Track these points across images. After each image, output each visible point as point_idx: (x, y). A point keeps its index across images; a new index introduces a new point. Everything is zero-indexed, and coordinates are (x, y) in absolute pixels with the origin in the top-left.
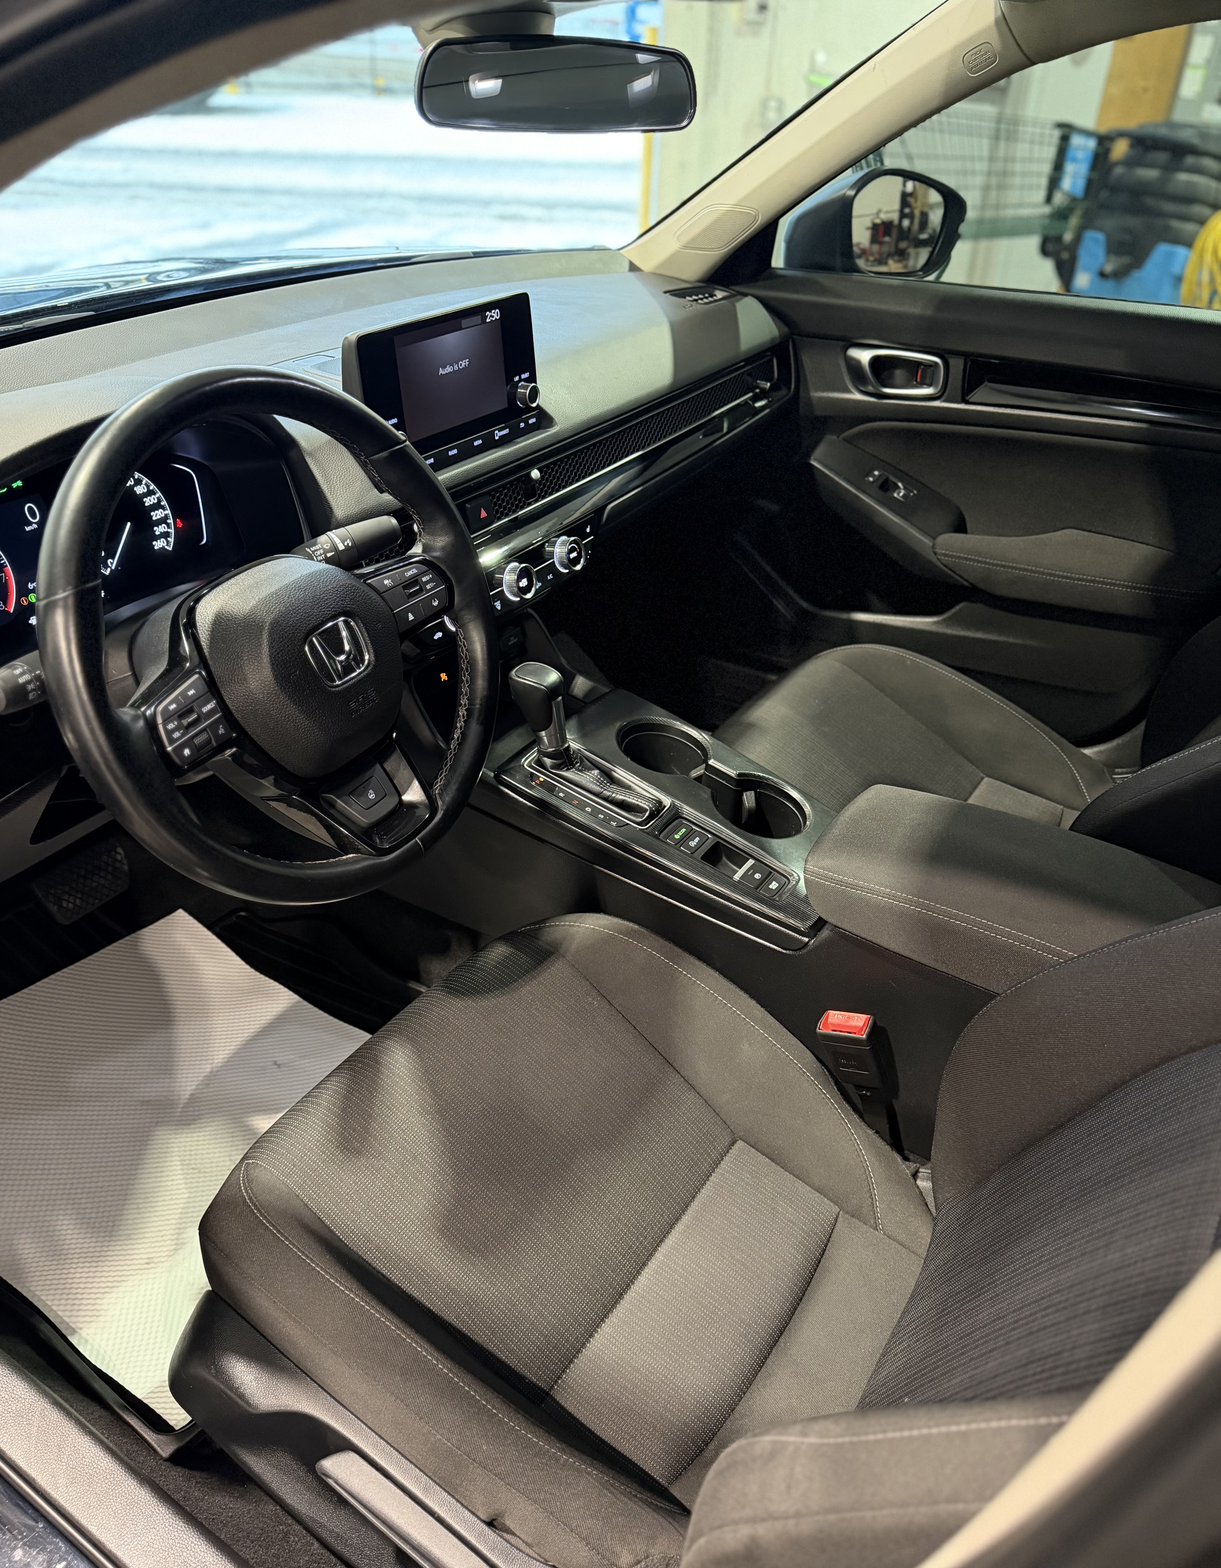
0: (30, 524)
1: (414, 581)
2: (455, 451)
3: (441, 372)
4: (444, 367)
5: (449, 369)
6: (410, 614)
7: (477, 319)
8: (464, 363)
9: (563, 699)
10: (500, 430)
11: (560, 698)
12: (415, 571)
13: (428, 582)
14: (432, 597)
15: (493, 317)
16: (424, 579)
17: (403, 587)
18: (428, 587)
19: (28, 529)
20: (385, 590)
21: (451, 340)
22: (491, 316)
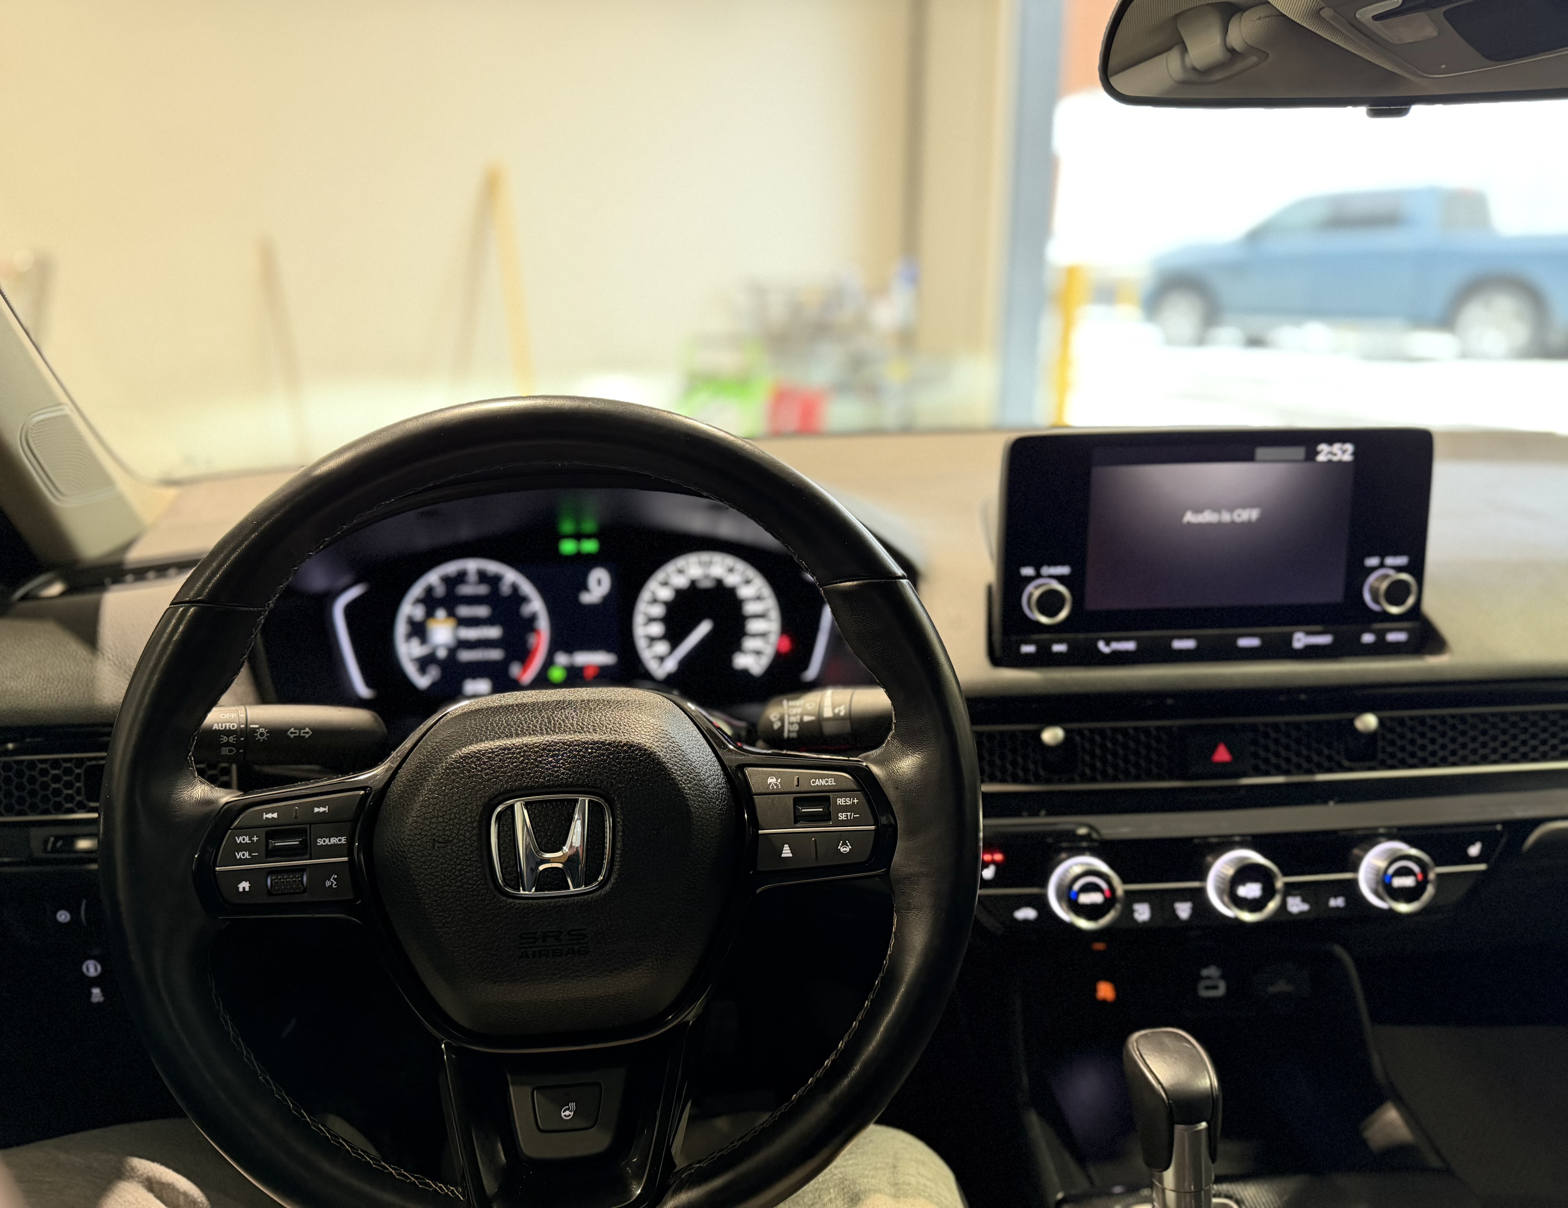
1: (822, 798)
2: (1190, 644)
3: (1188, 518)
4: (1197, 512)
5: (1208, 517)
6: (786, 847)
7: (1299, 452)
8: (1250, 515)
9: (1208, 1129)
10: (1312, 634)
11: (1204, 1125)
12: (831, 782)
13: (845, 809)
14: (843, 837)
15: (1335, 454)
16: (840, 801)
17: (795, 799)
18: (842, 816)
20: (762, 790)
22: (1330, 452)
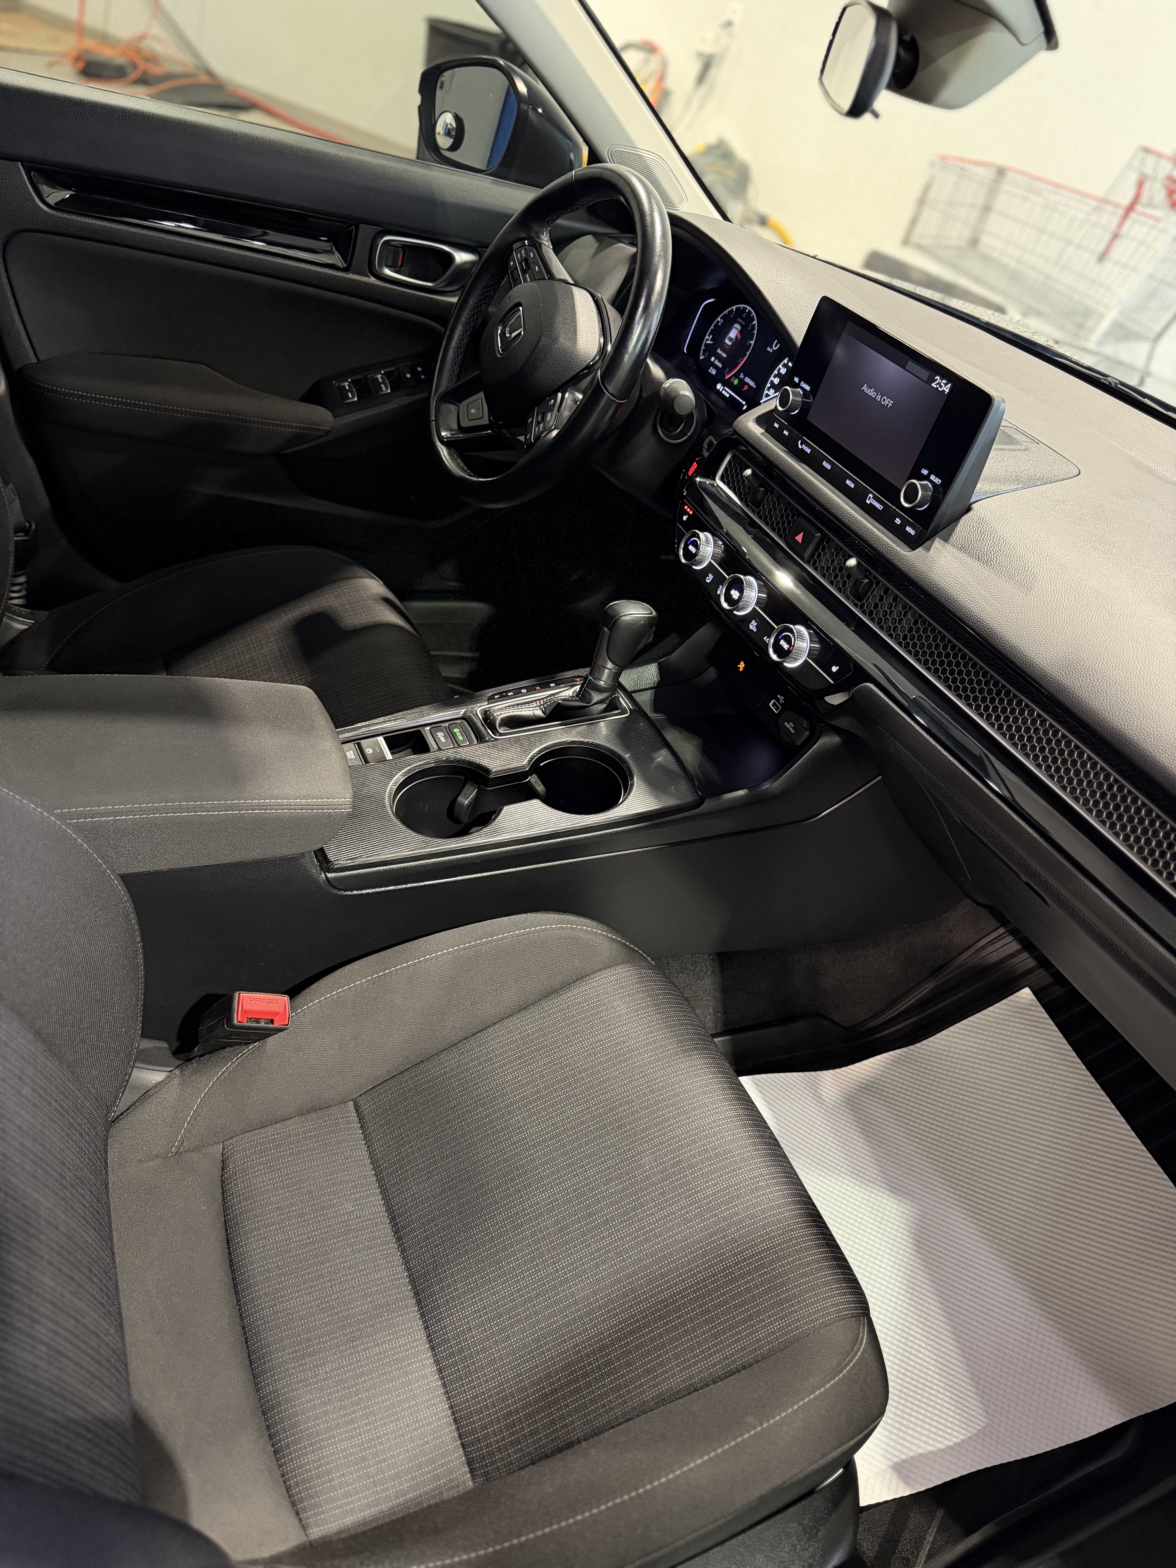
0: (771, 348)
2: (829, 467)
3: (865, 388)
4: (870, 387)
5: (871, 393)
7: (925, 374)
8: (888, 402)
10: (875, 498)
15: (941, 387)
19: (768, 349)
21: (888, 368)
22: (939, 384)
